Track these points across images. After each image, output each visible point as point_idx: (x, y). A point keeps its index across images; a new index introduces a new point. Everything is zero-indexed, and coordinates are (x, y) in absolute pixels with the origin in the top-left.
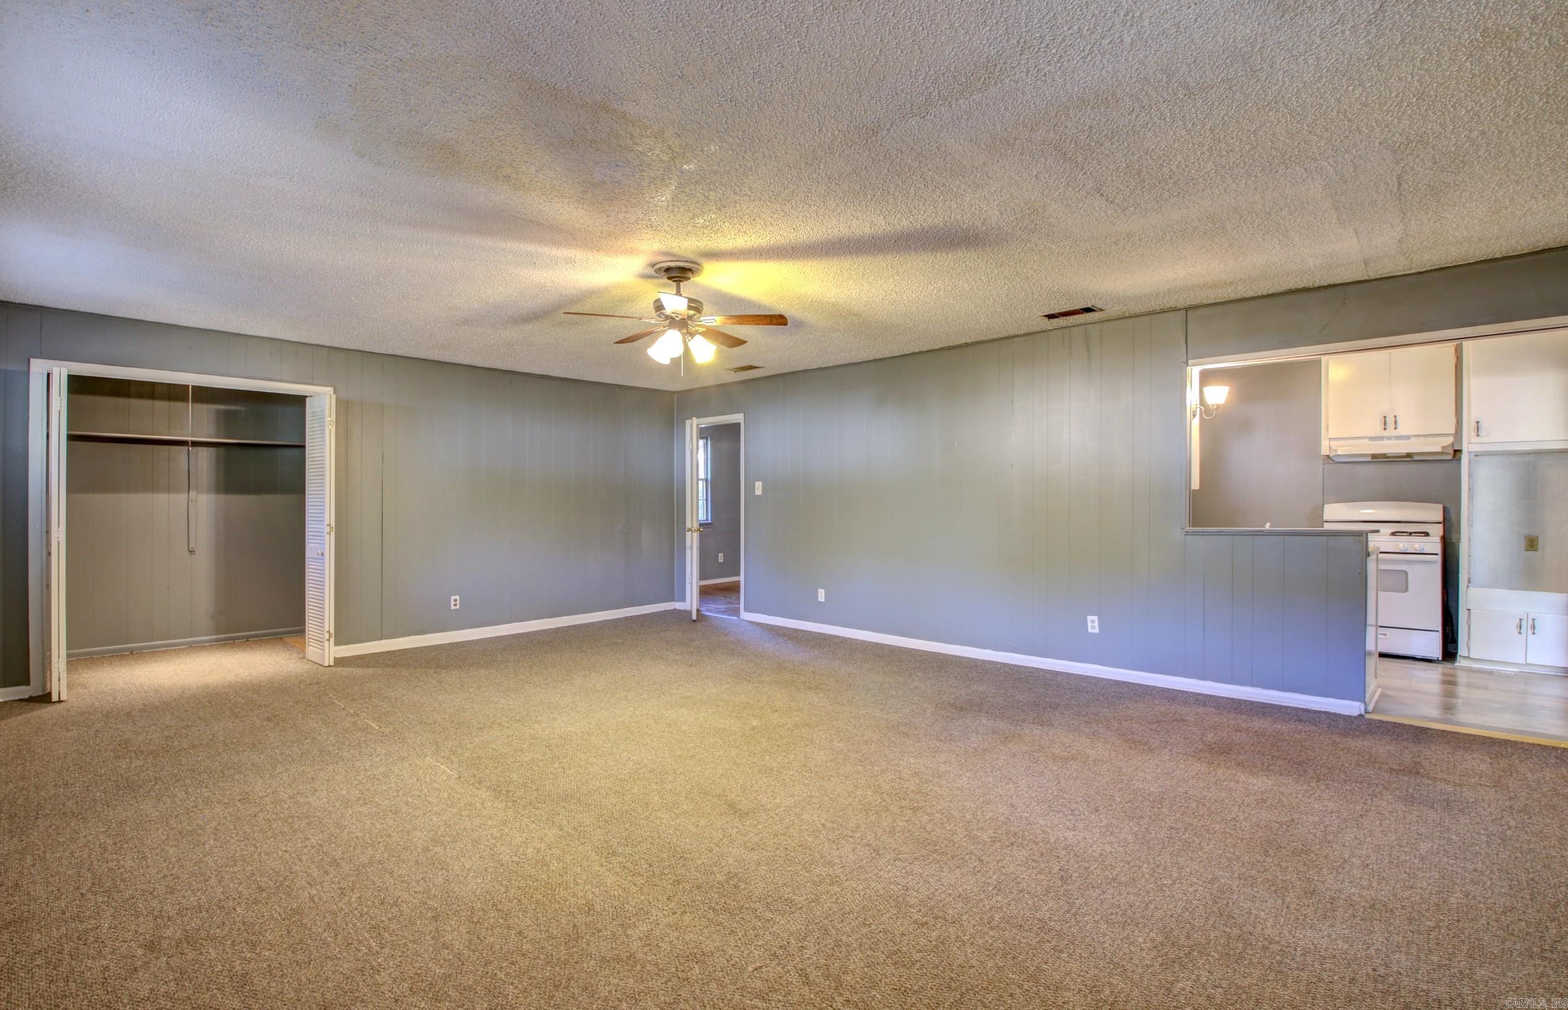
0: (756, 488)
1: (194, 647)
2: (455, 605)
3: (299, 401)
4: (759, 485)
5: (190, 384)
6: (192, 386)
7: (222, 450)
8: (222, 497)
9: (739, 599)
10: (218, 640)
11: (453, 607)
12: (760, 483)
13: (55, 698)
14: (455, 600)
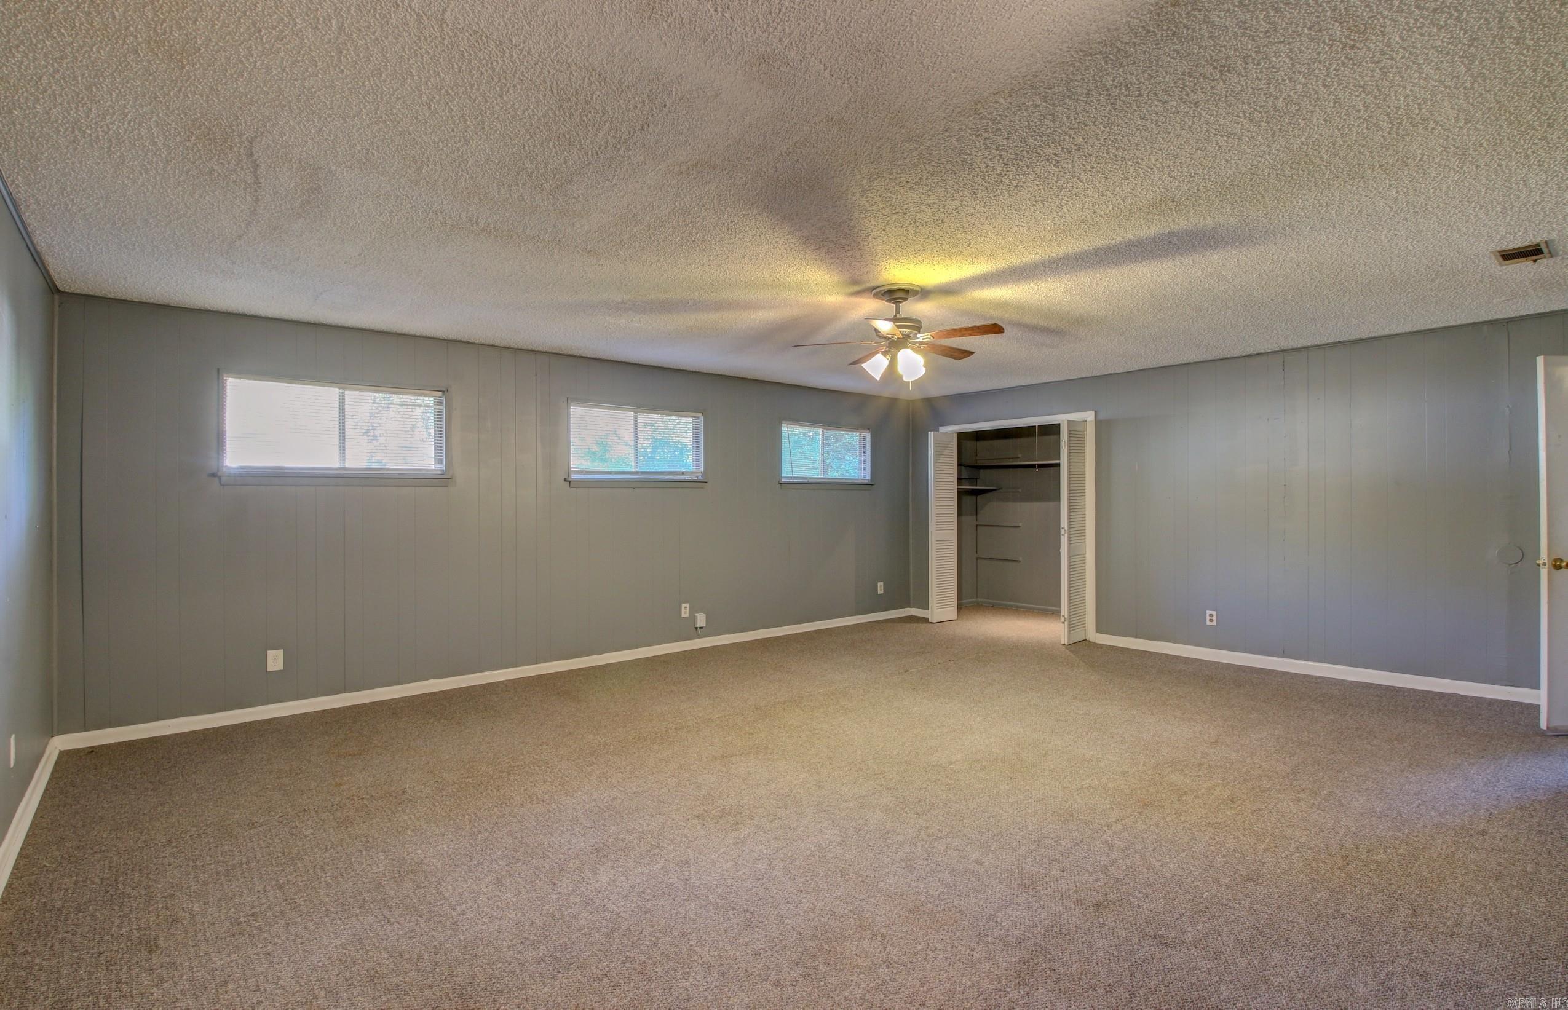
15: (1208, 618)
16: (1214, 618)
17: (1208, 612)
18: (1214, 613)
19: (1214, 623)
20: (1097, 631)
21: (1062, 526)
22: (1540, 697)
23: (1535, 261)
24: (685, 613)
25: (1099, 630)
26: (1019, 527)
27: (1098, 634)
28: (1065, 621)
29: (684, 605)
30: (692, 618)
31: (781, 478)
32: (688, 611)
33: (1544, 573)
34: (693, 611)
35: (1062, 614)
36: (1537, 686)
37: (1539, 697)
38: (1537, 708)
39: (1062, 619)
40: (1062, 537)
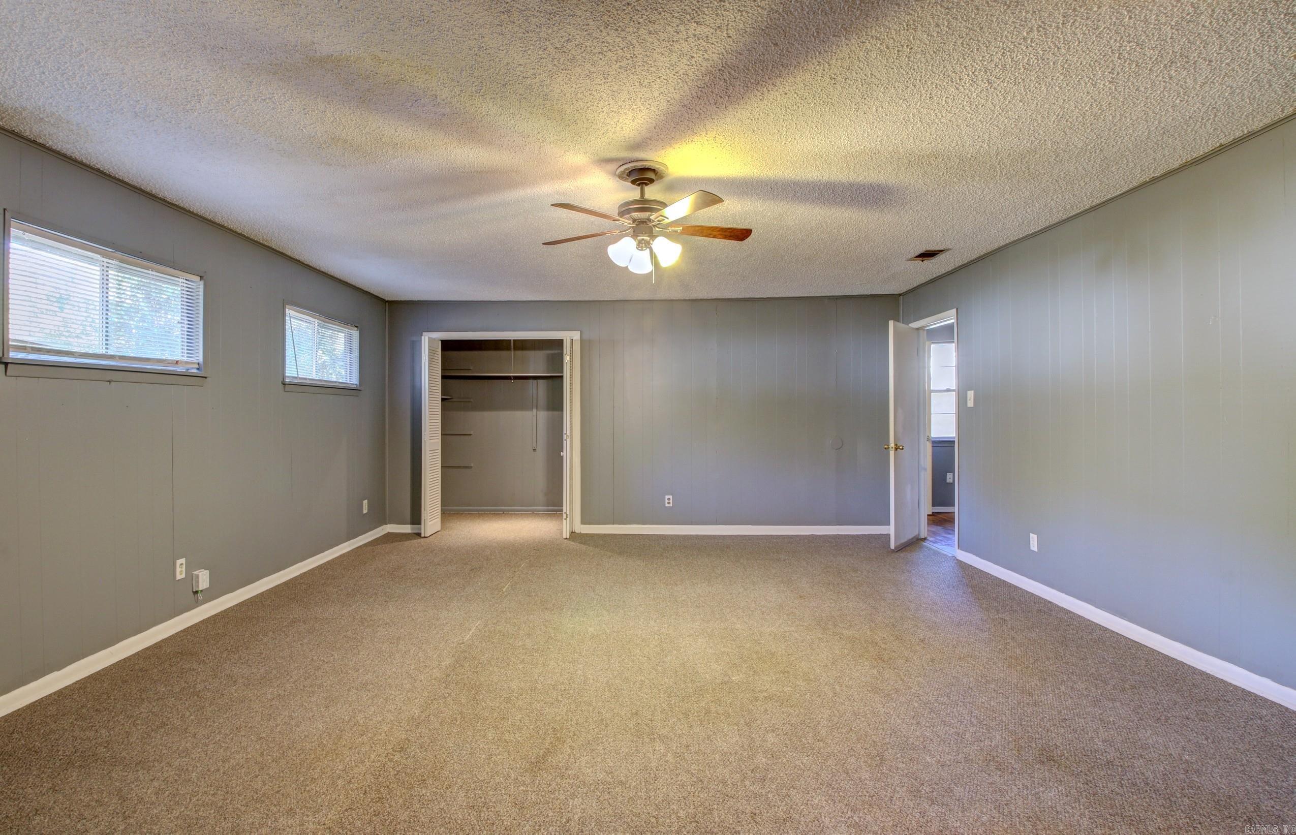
0: (968, 399)
1: (534, 514)
2: (669, 503)
3: (559, 343)
4: (971, 394)
5: (512, 339)
6: (514, 340)
7: (550, 381)
8: (550, 413)
9: (954, 531)
10: (548, 511)
11: (667, 505)
12: (973, 392)
13: (423, 535)
14: (669, 499)
15: (667, 501)
16: (671, 501)
17: (667, 497)
18: (671, 497)
19: (671, 505)
20: (582, 524)
21: (565, 432)
22: (891, 530)
23: (923, 261)
24: (180, 574)
25: (584, 522)
26: (470, 435)
27: (583, 526)
28: (567, 517)
29: (179, 562)
30: (191, 578)
31: (284, 376)
32: (184, 569)
33: (892, 453)
34: (189, 568)
35: (564, 511)
36: (888, 524)
37: (889, 530)
38: (888, 536)
39: (565, 516)
40: (565, 442)
